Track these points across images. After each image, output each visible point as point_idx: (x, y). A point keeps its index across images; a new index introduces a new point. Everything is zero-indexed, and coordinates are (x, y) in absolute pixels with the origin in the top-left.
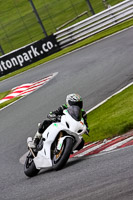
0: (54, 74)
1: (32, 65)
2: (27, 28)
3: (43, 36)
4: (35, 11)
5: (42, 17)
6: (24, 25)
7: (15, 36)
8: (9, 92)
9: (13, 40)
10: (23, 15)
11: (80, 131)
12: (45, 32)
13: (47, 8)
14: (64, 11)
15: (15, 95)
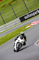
2: (36, 4)
6: (35, 3)
7: (32, 7)
8: (31, 24)
9: (32, 8)
11: (22, 42)
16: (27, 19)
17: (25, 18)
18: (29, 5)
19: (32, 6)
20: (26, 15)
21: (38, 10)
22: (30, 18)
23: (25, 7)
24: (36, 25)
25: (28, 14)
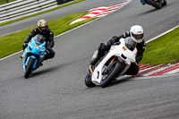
8: (87, 13)
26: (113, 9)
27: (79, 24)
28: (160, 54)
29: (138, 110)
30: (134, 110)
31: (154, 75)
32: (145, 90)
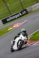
0: (26, 21)
1: (20, 18)
2: (18, 7)
3: (23, 10)
4: (21, 2)
5: (22, 4)
8: (13, 26)
9: (14, 11)
10: (17, 3)
11: (25, 39)
12: (23, 8)
13: (24, 2)
14: (29, 2)
15: (15, 27)
16: (9, 21)
17: (8, 20)
18: (11, 8)
19: (15, 9)
20: (9, 18)
21: (20, 12)
22: (12, 20)
23: (8, 10)
24: (18, 27)
25: (10, 17)
26: (21, 24)
27: (11, 30)
28: (38, 37)
29: (33, 56)
30: (31, 56)
31: (37, 44)
32: (35, 49)
